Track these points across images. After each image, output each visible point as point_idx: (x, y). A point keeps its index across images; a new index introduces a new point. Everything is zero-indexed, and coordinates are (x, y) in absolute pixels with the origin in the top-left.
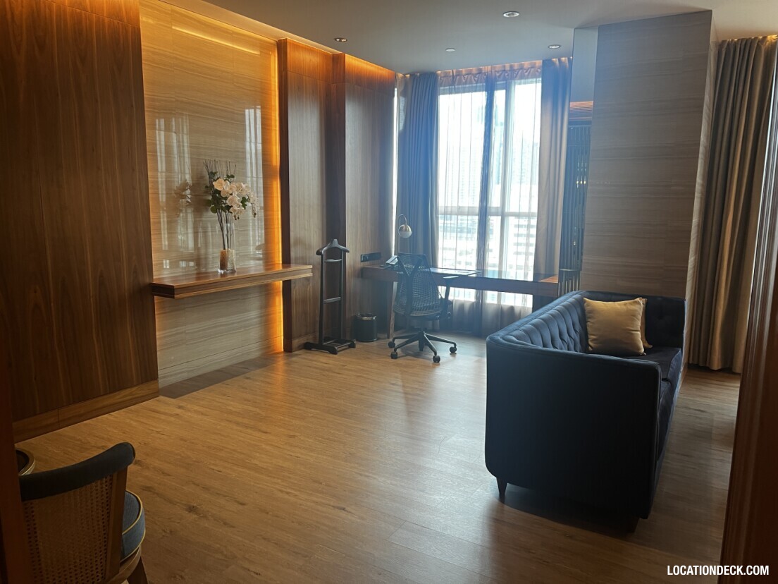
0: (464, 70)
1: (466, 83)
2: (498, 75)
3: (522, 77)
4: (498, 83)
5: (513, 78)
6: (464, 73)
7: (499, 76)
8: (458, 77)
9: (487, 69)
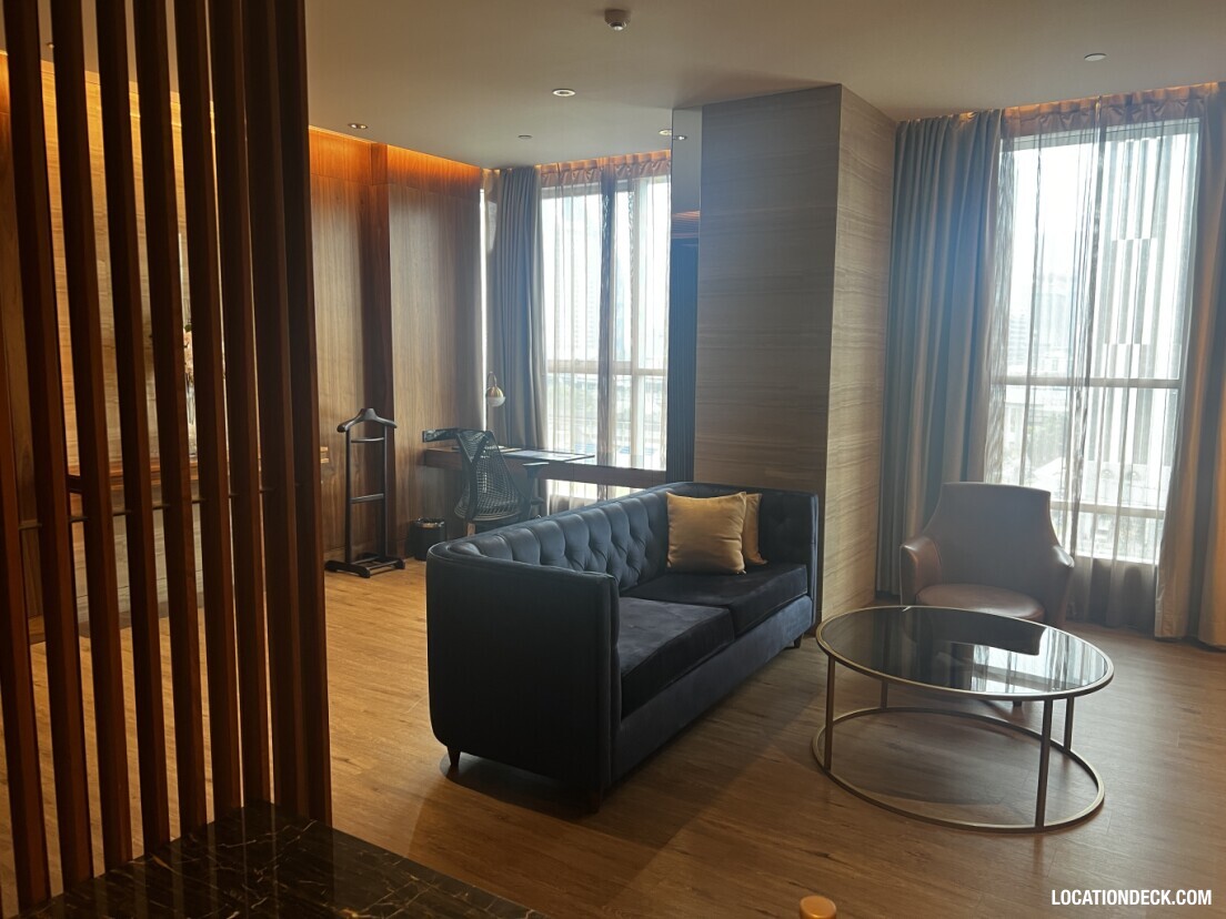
0: (572, 163)
1: (576, 182)
2: (617, 170)
3: (650, 174)
4: (619, 182)
5: (638, 175)
6: (572, 167)
7: (620, 172)
8: (566, 174)
9: (602, 162)
